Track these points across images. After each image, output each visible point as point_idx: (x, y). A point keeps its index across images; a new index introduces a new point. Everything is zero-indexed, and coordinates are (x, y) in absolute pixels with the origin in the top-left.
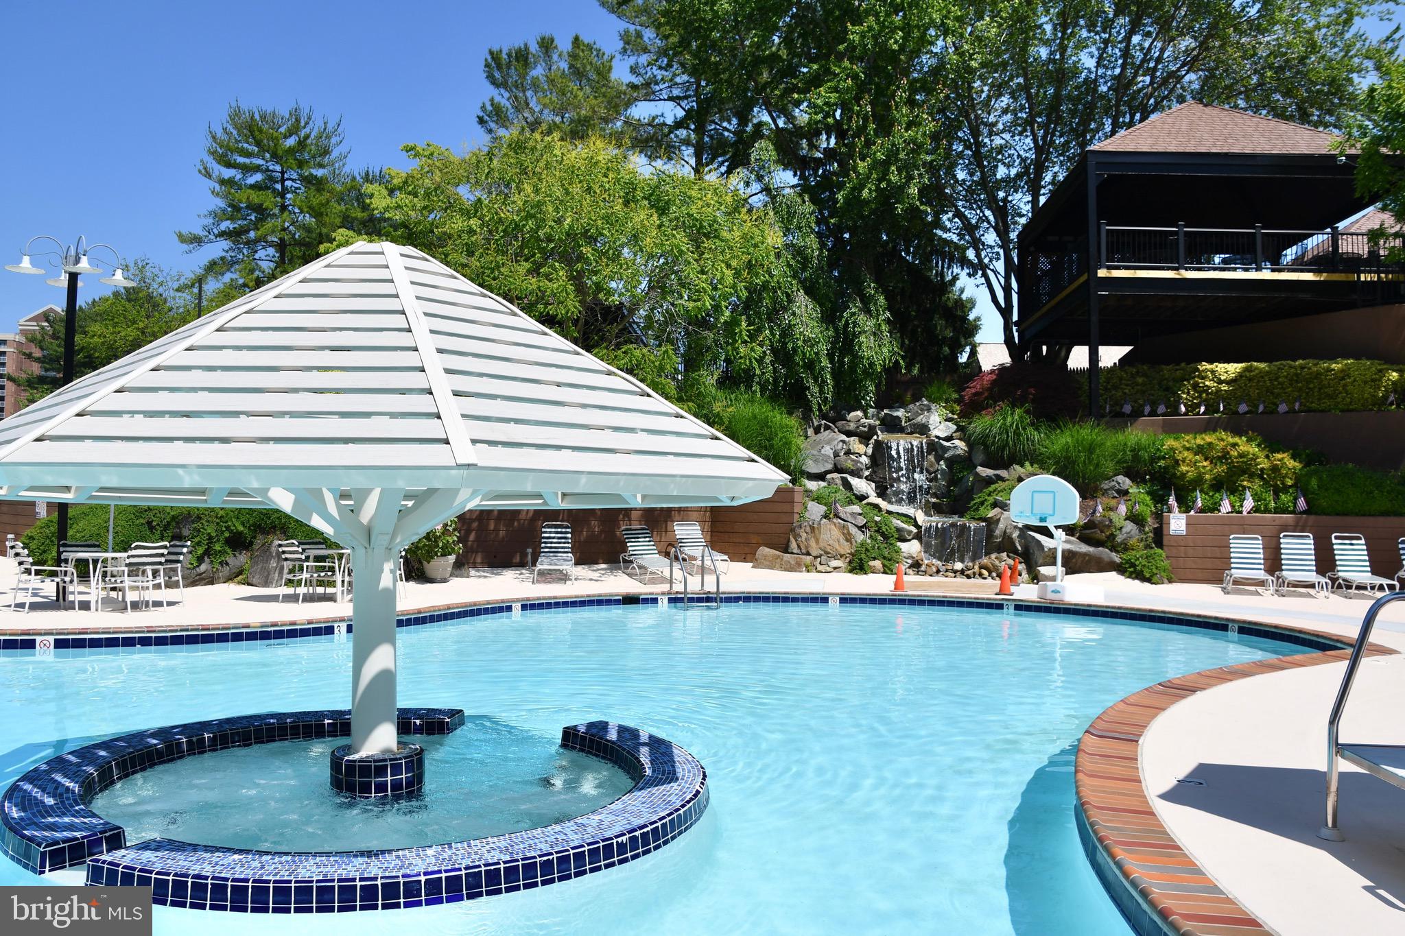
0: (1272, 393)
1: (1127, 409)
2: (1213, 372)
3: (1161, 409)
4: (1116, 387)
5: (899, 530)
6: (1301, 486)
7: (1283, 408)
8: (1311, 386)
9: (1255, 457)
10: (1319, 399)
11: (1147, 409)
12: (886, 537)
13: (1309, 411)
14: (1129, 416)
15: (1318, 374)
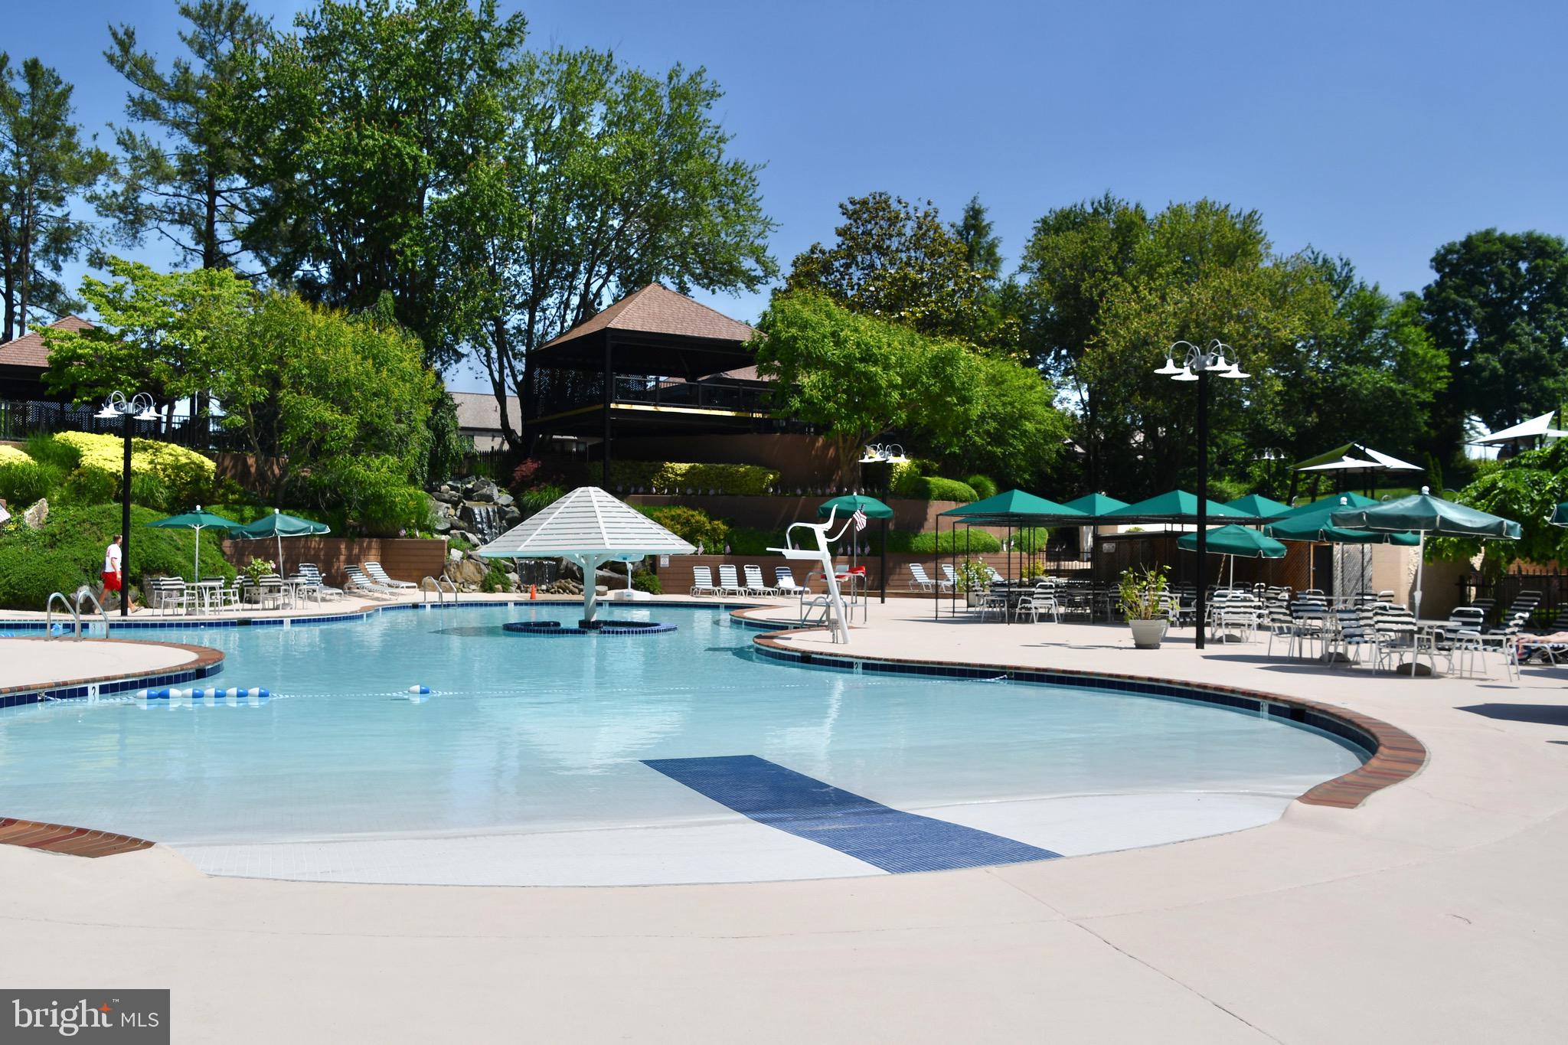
0: (706, 483)
1: (620, 489)
2: (672, 468)
3: (641, 490)
5: (505, 566)
6: (728, 540)
7: (712, 492)
8: (728, 480)
9: (704, 523)
10: (733, 488)
11: (633, 490)
12: (499, 570)
13: (727, 495)
15: (732, 474)
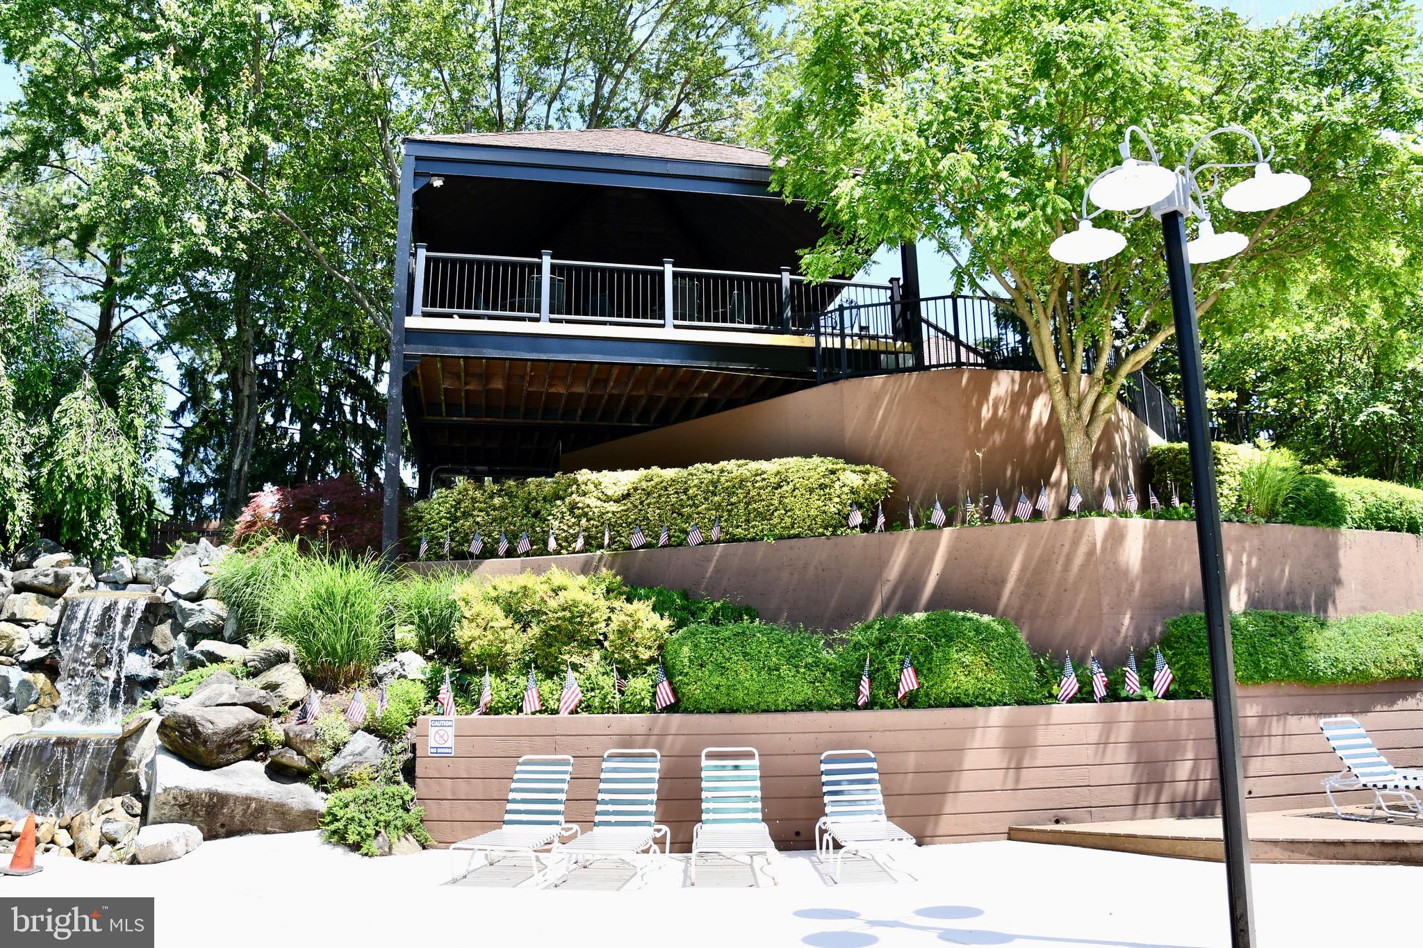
0: (680, 514)
1: (476, 547)
2: (596, 484)
3: (523, 545)
4: (466, 515)
6: (664, 661)
7: (695, 537)
8: (734, 499)
10: (748, 521)
11: (503, 547)
13: (734, 539)
14: (478, 557)
15: (743, 481)
